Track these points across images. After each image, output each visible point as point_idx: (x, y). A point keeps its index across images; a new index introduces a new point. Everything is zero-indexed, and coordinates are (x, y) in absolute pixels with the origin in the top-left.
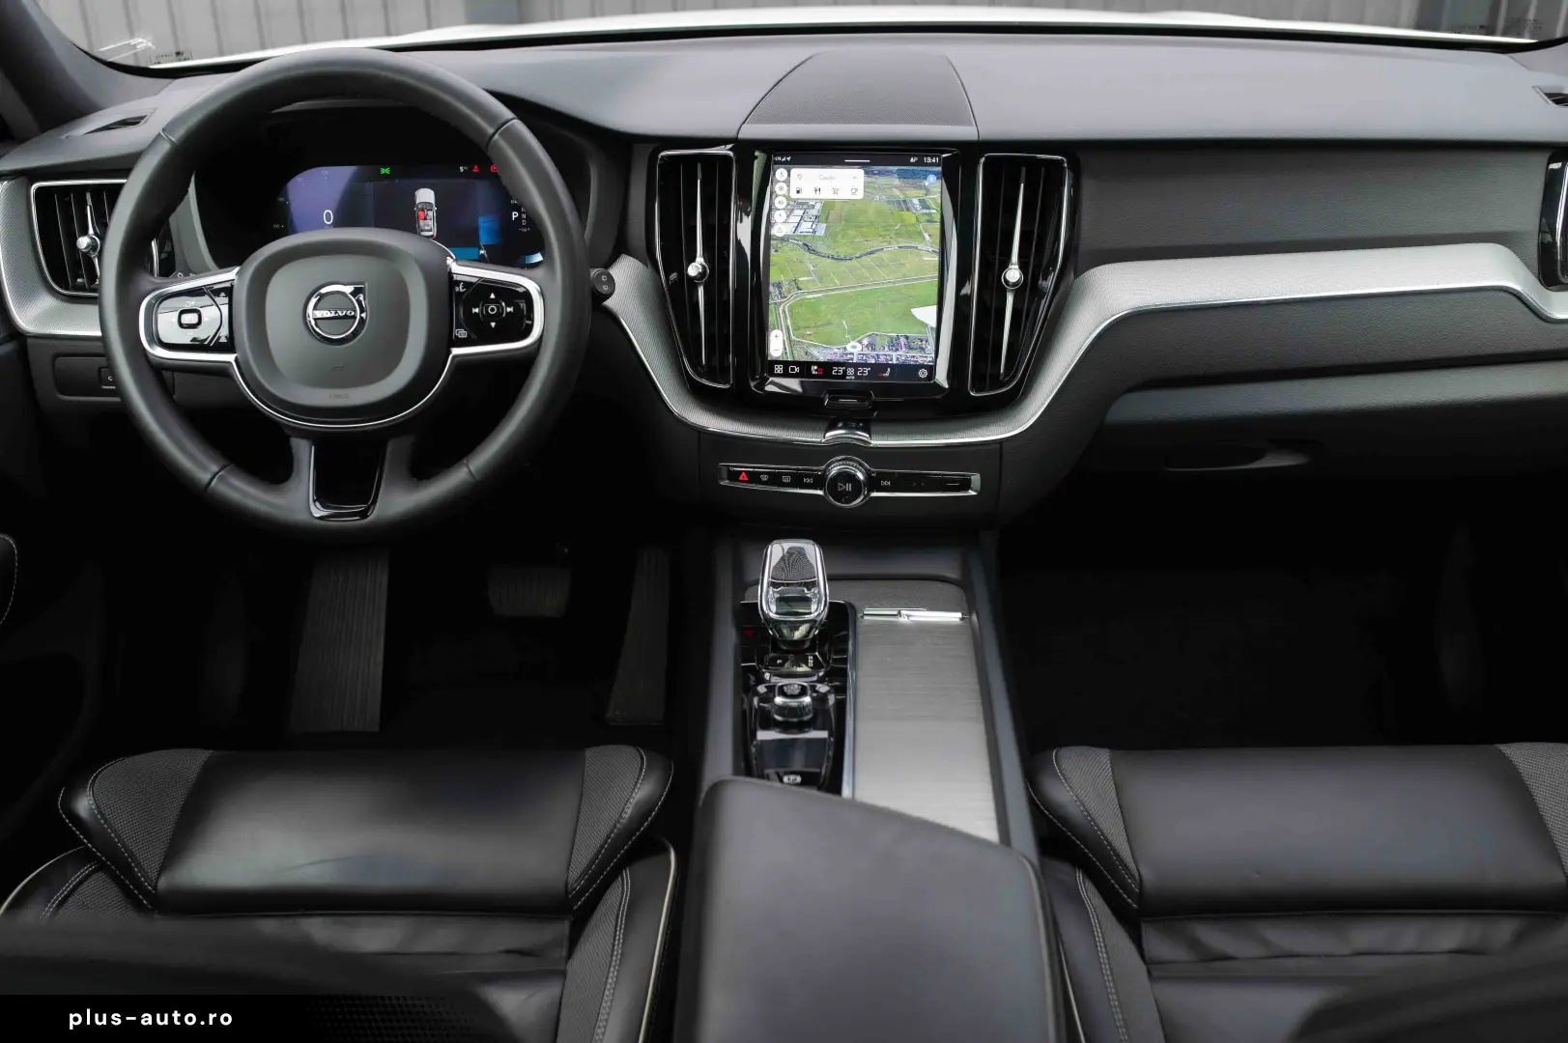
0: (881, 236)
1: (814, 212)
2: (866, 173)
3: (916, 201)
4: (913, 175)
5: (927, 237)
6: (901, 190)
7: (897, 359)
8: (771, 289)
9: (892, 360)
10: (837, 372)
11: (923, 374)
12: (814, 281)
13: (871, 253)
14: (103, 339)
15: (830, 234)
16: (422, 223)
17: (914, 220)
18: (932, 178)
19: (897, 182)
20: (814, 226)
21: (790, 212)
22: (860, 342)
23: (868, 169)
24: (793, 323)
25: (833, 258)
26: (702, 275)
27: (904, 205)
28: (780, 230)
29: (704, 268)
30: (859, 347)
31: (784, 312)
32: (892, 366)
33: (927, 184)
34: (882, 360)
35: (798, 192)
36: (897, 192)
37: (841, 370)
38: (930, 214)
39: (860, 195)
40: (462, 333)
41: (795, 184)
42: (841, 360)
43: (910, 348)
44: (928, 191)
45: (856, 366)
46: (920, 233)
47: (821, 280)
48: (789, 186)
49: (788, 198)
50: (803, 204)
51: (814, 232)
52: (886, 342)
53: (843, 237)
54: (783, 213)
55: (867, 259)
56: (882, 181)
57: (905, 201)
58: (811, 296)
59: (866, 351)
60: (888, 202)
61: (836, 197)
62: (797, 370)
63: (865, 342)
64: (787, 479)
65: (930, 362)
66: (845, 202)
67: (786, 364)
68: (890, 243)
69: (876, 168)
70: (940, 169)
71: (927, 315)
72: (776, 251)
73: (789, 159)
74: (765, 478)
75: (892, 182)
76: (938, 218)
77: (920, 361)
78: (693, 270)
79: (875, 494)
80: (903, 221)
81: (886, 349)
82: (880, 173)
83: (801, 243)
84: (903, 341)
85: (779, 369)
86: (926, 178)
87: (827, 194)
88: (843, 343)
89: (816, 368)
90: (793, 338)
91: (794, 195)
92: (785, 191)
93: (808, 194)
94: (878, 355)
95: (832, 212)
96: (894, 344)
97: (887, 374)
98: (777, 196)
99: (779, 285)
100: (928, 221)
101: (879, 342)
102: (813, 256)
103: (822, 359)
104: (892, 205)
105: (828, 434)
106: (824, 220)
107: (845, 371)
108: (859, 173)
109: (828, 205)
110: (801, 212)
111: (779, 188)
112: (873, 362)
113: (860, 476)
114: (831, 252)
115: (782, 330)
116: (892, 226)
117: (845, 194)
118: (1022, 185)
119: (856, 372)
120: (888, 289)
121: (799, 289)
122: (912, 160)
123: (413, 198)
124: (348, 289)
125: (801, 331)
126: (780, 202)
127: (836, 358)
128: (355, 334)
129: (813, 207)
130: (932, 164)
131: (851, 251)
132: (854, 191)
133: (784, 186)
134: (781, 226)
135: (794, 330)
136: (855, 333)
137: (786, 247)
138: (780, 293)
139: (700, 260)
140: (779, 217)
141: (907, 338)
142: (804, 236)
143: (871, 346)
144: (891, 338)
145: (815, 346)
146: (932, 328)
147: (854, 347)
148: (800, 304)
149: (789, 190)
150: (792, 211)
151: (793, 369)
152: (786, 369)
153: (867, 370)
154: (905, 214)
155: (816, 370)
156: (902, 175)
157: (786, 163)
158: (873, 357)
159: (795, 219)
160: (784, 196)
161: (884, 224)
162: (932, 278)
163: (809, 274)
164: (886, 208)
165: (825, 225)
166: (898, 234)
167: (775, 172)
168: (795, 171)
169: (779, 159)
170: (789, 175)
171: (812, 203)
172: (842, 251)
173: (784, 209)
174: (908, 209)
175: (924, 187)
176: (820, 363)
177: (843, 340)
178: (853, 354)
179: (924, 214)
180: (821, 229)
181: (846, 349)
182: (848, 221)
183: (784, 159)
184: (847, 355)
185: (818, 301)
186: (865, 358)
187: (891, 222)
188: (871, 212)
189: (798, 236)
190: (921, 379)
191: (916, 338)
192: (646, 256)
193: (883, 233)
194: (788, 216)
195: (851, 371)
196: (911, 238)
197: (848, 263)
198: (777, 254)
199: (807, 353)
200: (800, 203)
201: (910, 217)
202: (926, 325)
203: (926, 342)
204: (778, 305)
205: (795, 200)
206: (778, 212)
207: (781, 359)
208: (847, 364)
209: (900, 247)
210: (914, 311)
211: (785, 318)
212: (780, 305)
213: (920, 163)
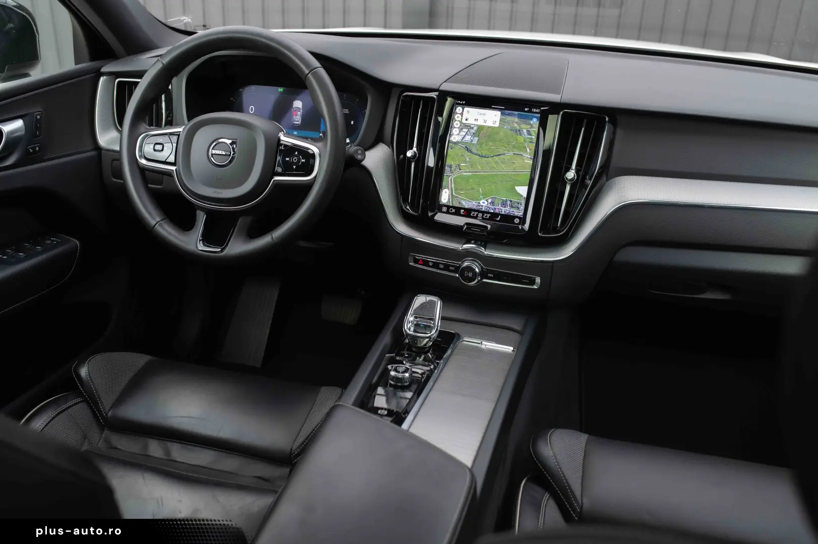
0: (505, 147)
1: (473, 131)
2: (502, 114)
3: (525, 131)
4: (526, 118)
5: (528, 150)
6: (518, 125)
7: (505, 211)
8: (446, 168)
9: (502, 211)
10: (473, 214)
11: (517, 221)
12: (467, 166)
13: (498, 155)
14: (120, 152)
15: (480, 143)
16: (294, 118)
17: (523, 141)
18: (535, 120)
19: (517, 120)
20: (472, 138)
21: (461, 129)
22: (487, 201)
23: (503, 111)
24: (455, 187)
25: (479, 156)
26: (414, 156)
27: (519, 132)
28: (455, 138)
29: (415, 152)
30: (486, 203)
31: (451, 180)
32: (502, 215)
33: (532, 123)
34: (497, 211)
35: (466, 120)
36: (516, 125)
38: (531, 138)
39: (497, 125)
40: (279, 170)
41: (465, 115)
42: (476, 208)
43: (512, 207)
44: (532, 127)
45: (483, 212)
46: (525, 147)
47: (472, 166)
48: (462, 116)
49: (461, 122)
50: (468, 126)
51: (472, 141)
52: (500, 202)
53: (486, 145)
54: (457, 130)
55: (496, 158)
56: (509, 118)
57: (519, 130)
58: (464, 174)
59: (489, 206)
60: (511, 130)
61: (485, 124)
62: (454, 211)
63: (490, 201)
64: (441, 266)
65: (521, 215)
66: (489, 127)
67: (448, 207)
68: (509, 151)
69: (507, 112)
70: (539, 115)
71: (523, 190)
72: (451, 149)
73: (464, 102)
74: (431, 264)
75: (514, 120)
76: (535, 141)
77: (516, 214)
78: (409, 154)
79: (484, 280)
80: (517, 140)
81: (500, 206)
82: (508, 115)
83: (464, 146)
84: (509, 203)
85: (445, 209)
86: (531, 119)
87: (481, 123)
88: (478, 200)
89: (463, 211)
90: (454, 194)
91: (464, 121)
92: (460, 119)
93: (471, 121)
94: (495, 208)
95: (482, 132)
96: (504, 204)
97: (498, 219)
98: (456, 121)
99: (450, 167)
100: (530, 142)
101: (496, 202)
102: (469, 154)
103: (466, 207)
104: (512, 132)
105: (464, 246)
106: (477, 135)
107: (477, 214)
108: (498, 113)
109: (480, 128)
110: (466, 130)
111: (457, 117)
112: (492, 211)
113: (477, 270)
114: (479, 153)
115: (449, 189)
116: (510, 142)
117: (489, 123)
118: (583, 129)
119: (483, 216)
120: (504, 175)
121: (460, 169)
122: (526, 110)
123: (291, 104)
124: (229, 142)
125: (459, 191)
126: (457, 124)
127: (474, 207)
128: (229, 163)
129: (473, 128)
130: (536, 113)
131: (488, 153)
132: (494, 122)
133: (460, 116)
134: (456, 136)
135: (455, 190)
136: (485, 196)
137: (457, 147)
138: (450, 171)
139: (415, 149)
140: (455, 131)
141: (511, 201)
142: (467, 143)
143: (492, 203)
144: (503, 200)
145: (464, 199)
146: (524, 198)
147: (484, 203)
148: (459, 177)
149: (462, 119)
150: (462, 129)
151: (452, 210)
152: (448, 210)
153: (489, 215)
154: (519, 137)
156: (520, 117)
157: (462, 104)
158: (493, 209)
159: (463, 134)
160: (459, 121)
161: (507, 141)
162: (529, 172)
163: (465, 162)
164: (509, 132)
165: (477, 138)
166: (514, 147)
167: (456, 109)
168: (466, 109)
169: (459, 102)
170: (463, 111)
171: (472, 126)
172: (484, 153)
173: (458, 128)
174: (520, 135)
175: (530, 124)
176: (464, 209)
177: (479, 198)
178: (482, 206)
179: (529, 138)
180: (476, 140)
181: (479, 203)
182: (489, 137)
183: (461, 102)
184: (479, 206)
185: (469, 177)
186: (488, 209)
187: (511, 140)
188: (502, 134)
189: (463, 142)
190: (515, 224)
191: (515, 202)
192: (390, 145)
193: (507, 146)
194: (460, 132)
195: (480, 215)
196: (520, 150)
197: (486, 159)
198: (451, 150)
199: (459, 203)
200: (466, 126)
201: (521, 139)
202: (522, 196)
203: (521, 204)
204: (448, 176)
205: (464, 124)
206: (455, 129)
207: (446, 204)
208: (479, 211)
209: (514, 154)
210: (517, 188)
211: (451, 184)
212: (449, 176)
213: (530, 111)
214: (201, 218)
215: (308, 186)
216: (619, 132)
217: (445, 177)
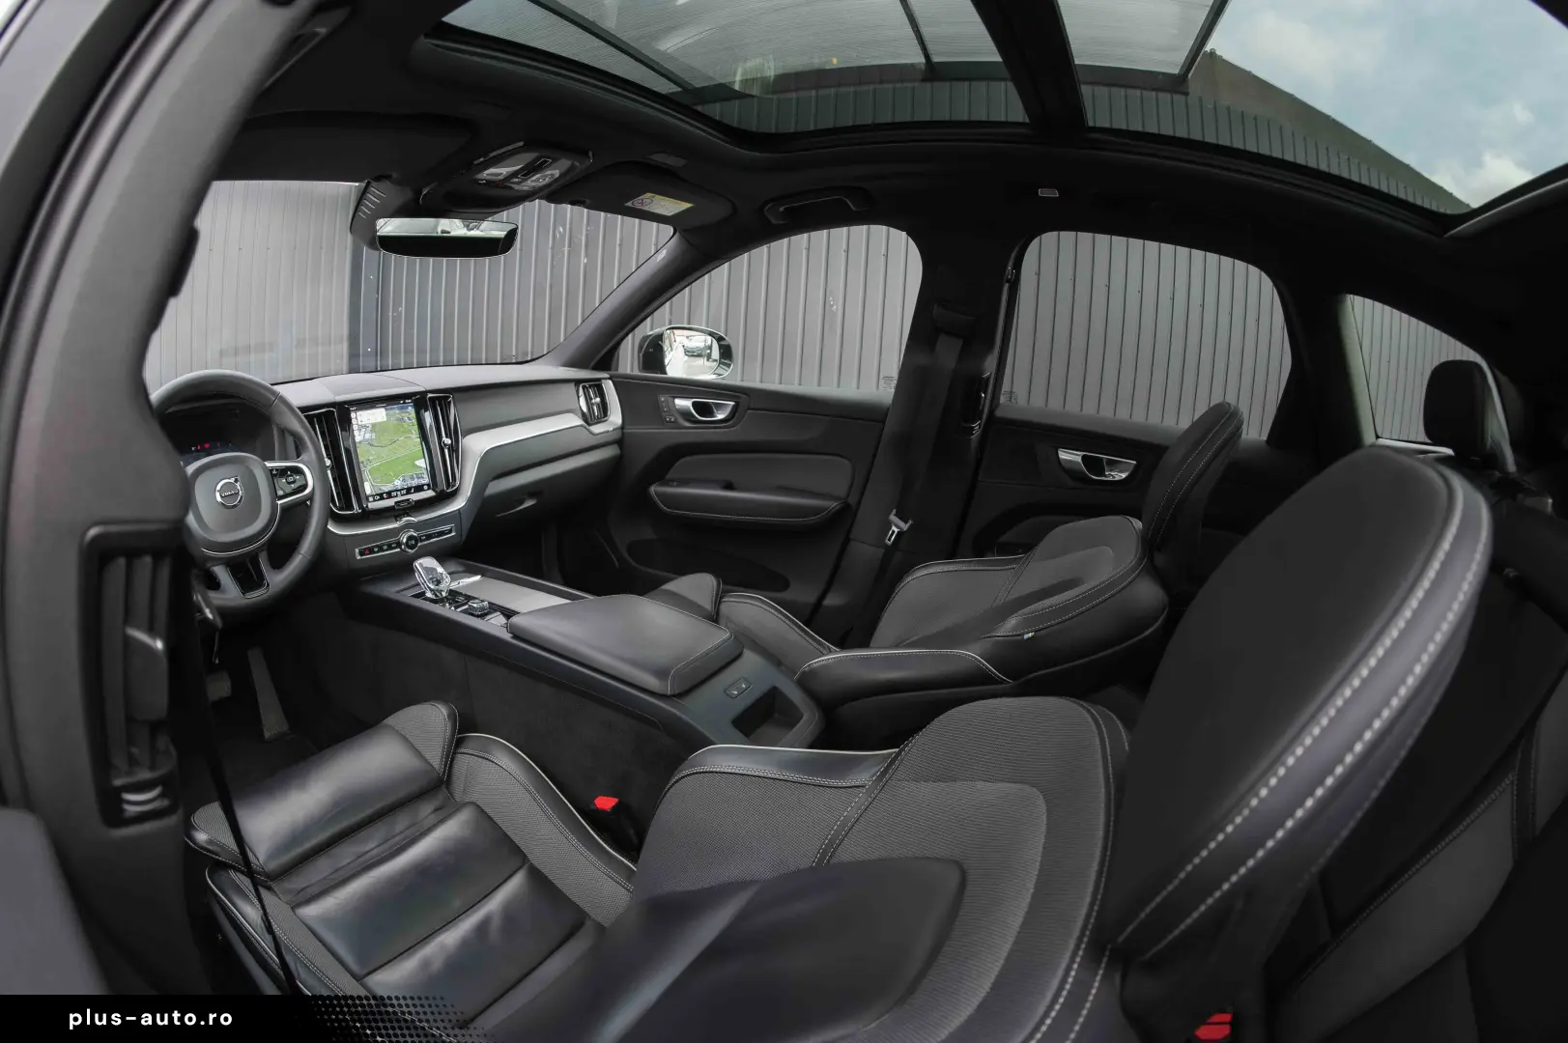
1: (369, 429)
2: (385, 409)
3: (406, 418)
4: (402, 408)
6: (399, 414)
8: (360, 464)
10: (394, 494)
12: (376, 458)
13: (395, 442)
15: (378, 437)
18: (410, 408)
19: (398, 411)
20: (371, 435)
21: (360, 430)
22: (399, 478)
24: (372, 477)
25: (381, 447)
26: (330, 465)
27: (402, 420)
28: (358, 439)
30: (399, 481)
31: (367, 473)
32: (414, 487)
34: (410, 485)
35: (362, 421)
36: (398, 416)
39: (385, 419)
41: (360, 417)
42: (394, 489)
43: (418, 478)
44: (410, 415)
45: (400, 490)
46: (411, 431)
47: (378, 457)
48: (358, 419)
49: (359, 424)
50: (364, 426)
52: (409, 477)
53: (383, 437)
54: (358, 431)
55: (394, 445)
56: (391, 412)
57: (402, 418)
58: (376, 464)
59: (402, 483)
60: (396, 420)
61: (377, 421)
62: (379, 497)
63: (401, 478)
64: (376, 550)
66: (380, 422)
67: (373, 496)
68: (400, 437)
69: (389, 406)
70: (410, 404)
71: (420, 463)
72: (358, 447)
75: (396, 411)
76: (416, 425)
77: (423, 482)
79: (420, 544)
80: (403, 426)
81: (410, 480)
82: (391, 409)
83: (368, 443)
84: (415, 476)
85: (371, 499)
86: (408, 408)
87: (373, 421)
89: (385, 495)
90: (373, 483)
93: (366, 421)
94: (407, 483)
95: (376, 428)
96: (412, 478)
98: (354, 424)
99: (363, 462)
101: (406, 479)
102: (374, 447)
103: (387, 490)
104: (398, 421)
105: (399, 522)
106: (374, 432)
107: (397, 493)
108: (383, 410)
109: (374, 425)
110: (365, 430)
111: (354, 421)
112: (407, 487)
113: (416, 536)
114: (380, 445)
115: (368, 481)
117: (379, 420)
118: (439, 408)
119: (401, 493)
120: (404, 455)
121: (372, 462)
122: (401, 402)
124: (232, 480)
125: (376, 480)
126: (356, 426)
128: (240, 501)
129: (369, 426)
131: (387, 443)
132: (383, 417)
133: (356, 419)
134: (359, 437)
135: (373, 480)
136: (396, 477)
137: (363, 445)
138: (365, 465)
140: (356, 433)
141: (415, 473)
142: (369, 439)
143: (404, 480)
144: (411, 475)
145: (382, 485)
146: (425, 469)
147: (397, 482)
148: (373, 468)
149: (358, 421)
150: (362, 429)
151: (377, 497)
153: (405, 491)
154: (404, 423)
156: (399, 408)
157: (357, 409)
159: (362, 433)
160: (357, 423)
161: (396, 429)
162: (418, 449)
163: (373, 455)
164: (396, 422)
166: (403, 432)
167: (351, 415)
168: (361, 412)
169: (353, 408)
170: (358, 414)
171: (367, 425)
172: (384, 443)
173: (358, 429)
174: (405, 421)
175: (409, 412)
176: (387, 493)
177: (393, 480)
178: (398, 485)
179: (412, 423)
180: (374, 435)
181: (394, 483)
182: (383, 430)
184: (396, 486)
185: (379, 466)
186: (403, 486)
187: (399, 428)
188: (391, 425)
189: (366, 440)
191: (418, 473)
193: (397, 433)
195: (399, 493)
196: (408, 433)
197: (387, 448)
199: (381, 489)
201: (406, 425)
202: (421, 467)
204: (364, 471)
205: (362, 425)
206: (355, 431)
207: (371, 494)
208: (397, 490)
209: (405, 437)
210: (415, 462)
213: (404, 403)
214: (222, 573)
215: (311, 497)
216: (459, 407)
217: (362, 473)
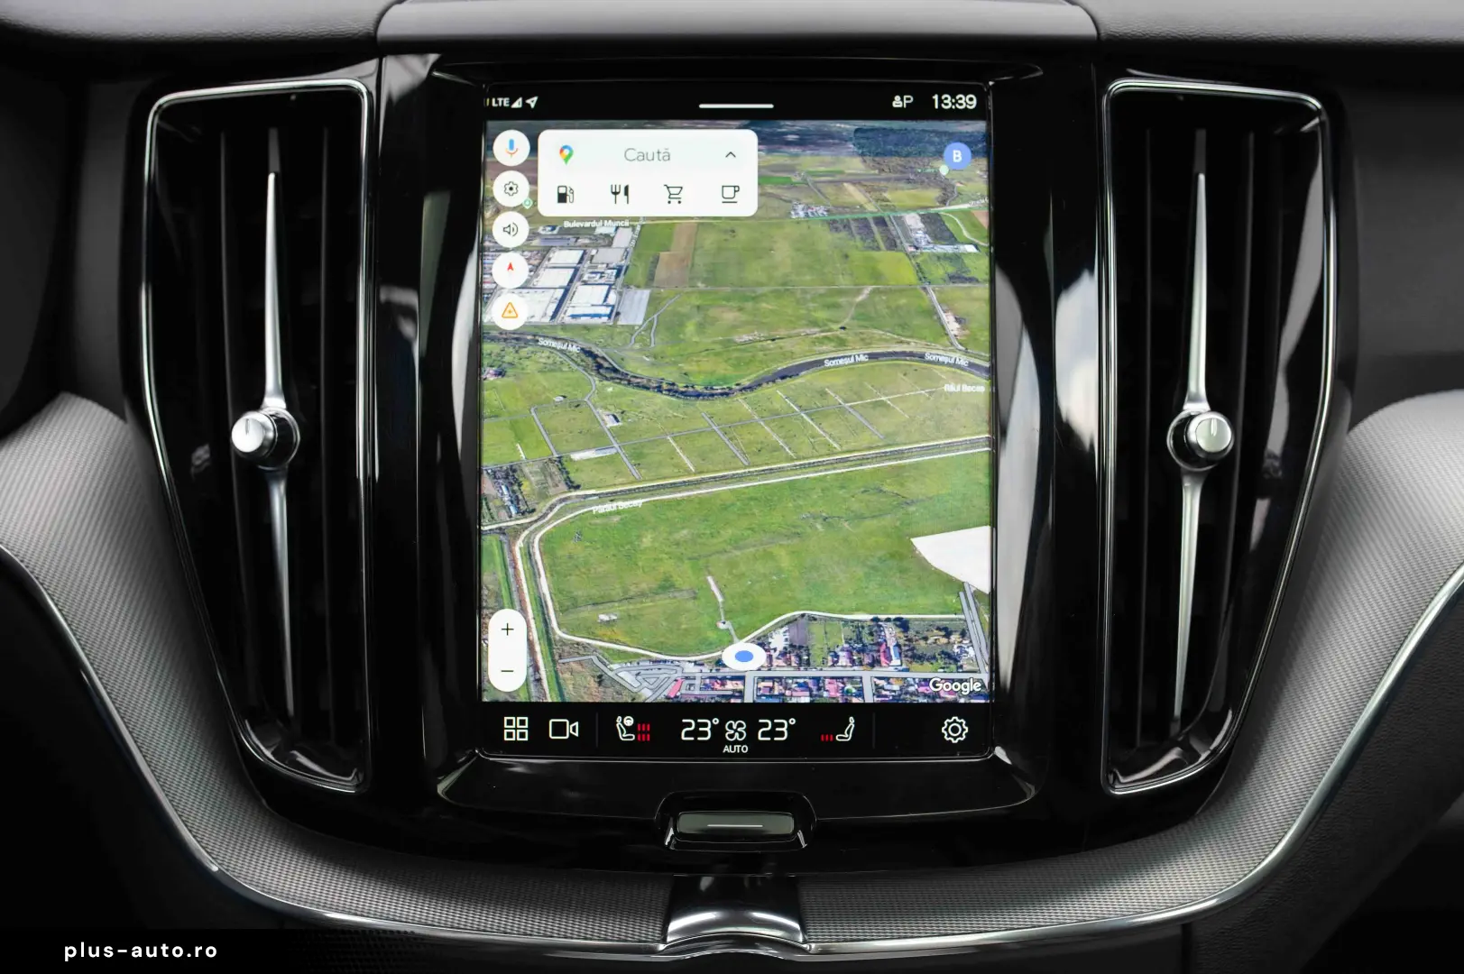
0: (814, 323)
1: (613, 256)
2: (763, 140)
3: (913, 220)
4: (905, 148)
5: (953, 327)
6: (870, 190)
7: (878, 688)
8: (488, 487)
9: (860, 693)
10: (695, 733)
11: (955, 730)
12: (610, 460)
13: (784, 376)
15: (665, 322)
17: (909, 276)
18: (958, 153)
19: (855, 164)
20: (613, 298)
21: (538, 255)
22: (762, 643)
23: (767, 129)
24: (557, 591)
25: (672, 391)
26: (277, 448)
27: (881, 230)
28: (510, 311)
29: (280, 422)
30: (760, 656)
31: (529, 555)
32: (862, 711)
33: (944, 170)
34: (831, 693)
35: (562, 198)
36: (855, 195)
37: (708, 726)
38: (956, 258)
39: (747, 205)
41: (551, 173)
42: (708, 696)
43: (914, 657)
44: (948, 192)
45: (752, 713)
46: (931, 313)
47: (638, 457)
48: (533, 181)
49: (533, 216)
50: (576, 233)
51: (615, 314)
52: (840, 642)
53: (701, 327)
54: (519, 261)
55: (777, 394)
56: (811, 162)
57: (881, 222)
58: (609, 507)
59: (781, 670)
60: (833, 225)
61: (674, 210)
62: (573, 729)
63: (779, 641)
65: (972, 694)
66: (705, 224)
67: (537, 712)
68: (842, 343)
69: (792, 127)
70: (979, 126)
71: (962, 554)
72: (501, 373)
73: (532, 102)
75: (840, 165)
76: (980, 267)
78: (247, 435)
80: (876, 276)
81: (843, 660)
82: (804, 141)
83: (574, 349)
84: (891, 635)
86: (939, 154)
87: (649, 204)
88: (711, 646)
89: (629, 721)
90: (559, 633)
91: (549, 207)
92: (522, 197)
93: (590, 203)
94: (817, 680)
95: (664, 255)
97: (847, 736)
98: (499, 210)
99: (511, 476)
100: (954, 278)
101: (818, 643)
102: (611, 388)
103: (647, 695)
104: (843, 234)
105: (672, 927)
106: (641, 279)
107: (718, 731)
108: (744, 140)
109: (653, 235)
110: (573, 256)
111: (503, 188)
112: (805, 699)
114: (668, 375)
115: (523, 611)
116: (841, 292)
117: (702, 202)
118: (1202, 178)
119: (752, 731)
120: (844, 482)
121: (573, 486)
122: (897, 103)
125: (586, 613)
126: (508, 230)
127: (695, 693)
129: (608, 240)
130: (957, 115)
131: (723, 369)
132: (729, 192)
133: (520, 180)
134: (516, 299)
135: (562, 610)
136: (747, 616)
137: (533, 361)
138: (515, 501)
139: (275, 403)
140: (506, 270)
141: (903, 625)
142: (586, 328)
143: (798, 651)
144: (858, 626)
145: (623, 656)
146: (977, 595)
147: (744, 656)
148: (578, 530)
149: (534, 195)
150: (544, 253)
151: (560, 729)
152: (537, 729)
153: (785, 725)
154: (885, 258)
155: (629, 730)
156: (871, 147)
157: (525, 113)
158: (804, 686)
159: (555, 278)
160: (519, 209)
161: (822, 290)
162: (973, 444)
163: (596, 438)
164: (826, 239)
165: (644, 295)
166: (866, 316)
167: (490, 147)
168: (551, 138)
169: (505, 102)
170: (534, 149)
171: (601, 229)
172: (700, 372)
173: (521, 249)
174: (892, 245)
175: (935, 179)
176: (635, 710)
177: (712, 635)
178: (742, 678)
179: (940, 258)
180: (636, 308)
181: (719, 663)
182: (713, 278)
183: (517, 104)
184: (723, 680)
185: (632, 521)
186: (778, 689)
187: (844, 282)
188: (783, 253)
189: (564, 327)
190: (950, 749)
191: (932, 625)
192: (125, 399)
193: (821, 315)
194: (535, 269)
195: (736, 730)
196: (904, 327)
197: (719, 405)
198: (500, 381)
199: (600, 680)
200: (569, 231)
201: (897, 268)
202: (960, 586)
203: (963, 634)
204: (508, 534)
205: (553, 223)
206: (503, 259)
207: (522, 698)
208: (726, 710)
209: (872, 356)
210: (926, 546)
211: (534, 574)
212: (517, 531)
213: (922, 110)
217: (490, 544)
